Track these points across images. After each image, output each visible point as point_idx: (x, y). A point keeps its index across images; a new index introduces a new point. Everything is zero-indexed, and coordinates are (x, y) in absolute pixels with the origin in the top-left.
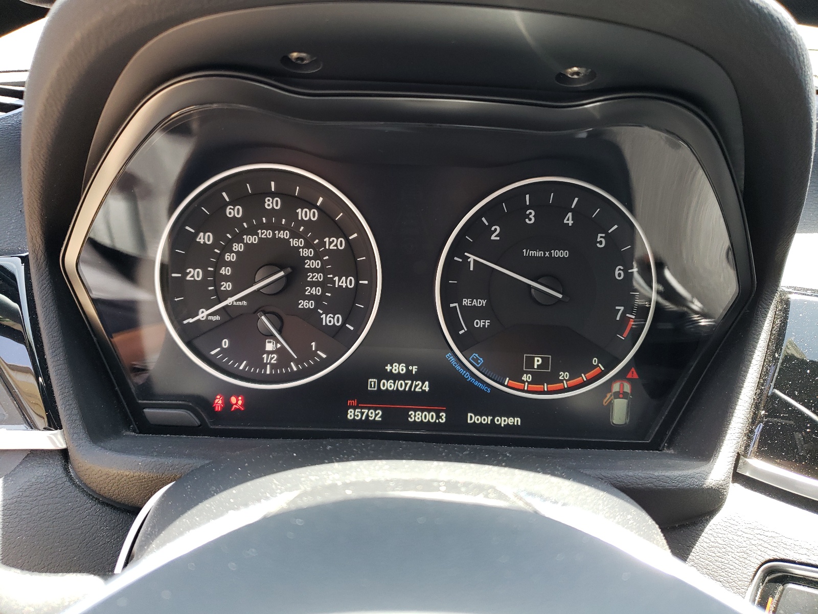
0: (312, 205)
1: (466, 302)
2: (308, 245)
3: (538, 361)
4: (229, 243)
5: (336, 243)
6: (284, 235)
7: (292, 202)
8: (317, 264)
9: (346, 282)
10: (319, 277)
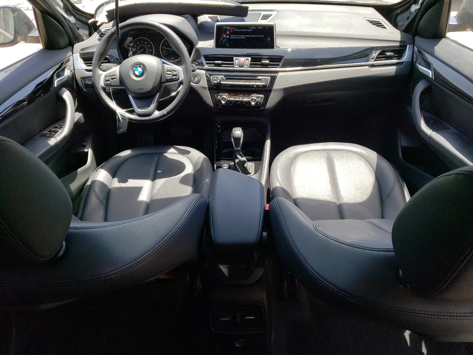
0: (146, 42)
1: (164, 51)
2: (146, 46)
3: (173, 58)
4: (138, 47)
5: (149, 46)
6: (143, 45)
7: (144, 41)
8: (147, 48)
9: (151, 50)
10: (148, 50)
